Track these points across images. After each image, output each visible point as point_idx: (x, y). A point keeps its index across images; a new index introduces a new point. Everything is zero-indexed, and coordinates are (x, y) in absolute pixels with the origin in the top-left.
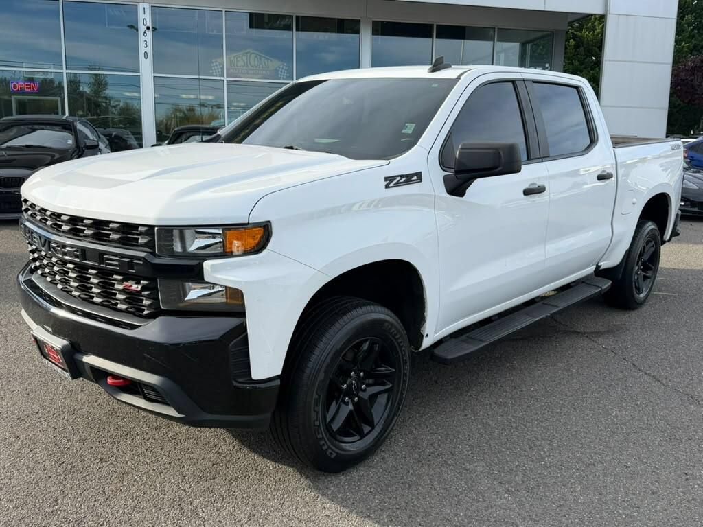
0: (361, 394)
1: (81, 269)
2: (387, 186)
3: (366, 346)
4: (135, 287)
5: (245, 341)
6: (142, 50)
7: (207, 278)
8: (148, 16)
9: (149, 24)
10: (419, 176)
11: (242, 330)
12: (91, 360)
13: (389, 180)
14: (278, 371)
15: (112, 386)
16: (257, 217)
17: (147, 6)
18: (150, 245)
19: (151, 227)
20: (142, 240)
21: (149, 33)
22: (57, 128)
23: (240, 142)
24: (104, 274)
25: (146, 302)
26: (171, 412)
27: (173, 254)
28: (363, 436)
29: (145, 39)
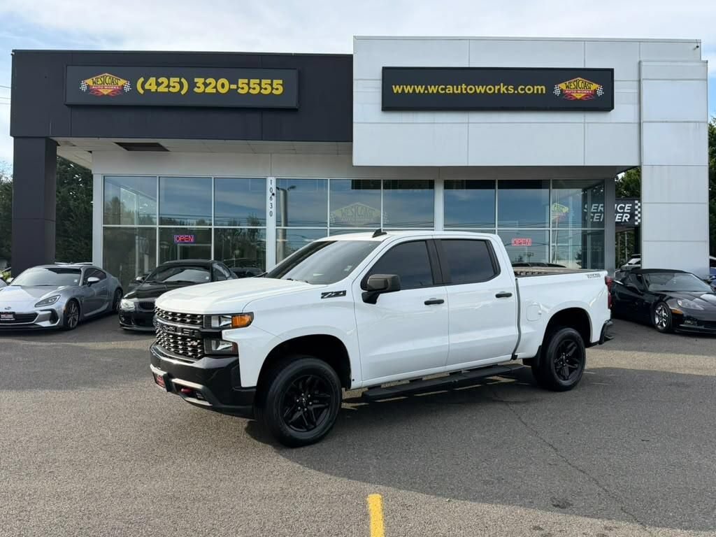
0: (308, 407)
1: (175, 337)
2: (322, 298)
3: (309, 379)
4: (195, 344)
5: (238, 368)
6: (268, 209)
7: (224, 338)
8: (274, 186)
9: (274, 192)
10: (344, 293)
11: (237, 363)
12: (177, 381)
13: (324, 295)
14: (255, 384)
15: (183, 392)
16: (247, 310)
17: (274, 180)
18: (201, 323)
19: (202, 315)
20: (199, 322)
21: (274, 198)
22: (201, 268)
23: (280, 278)
24: (184, 338)
25: (199, 351)
26: (207, 404)
27: (211, 328)
28: (308, 430)
29: (272, 202)
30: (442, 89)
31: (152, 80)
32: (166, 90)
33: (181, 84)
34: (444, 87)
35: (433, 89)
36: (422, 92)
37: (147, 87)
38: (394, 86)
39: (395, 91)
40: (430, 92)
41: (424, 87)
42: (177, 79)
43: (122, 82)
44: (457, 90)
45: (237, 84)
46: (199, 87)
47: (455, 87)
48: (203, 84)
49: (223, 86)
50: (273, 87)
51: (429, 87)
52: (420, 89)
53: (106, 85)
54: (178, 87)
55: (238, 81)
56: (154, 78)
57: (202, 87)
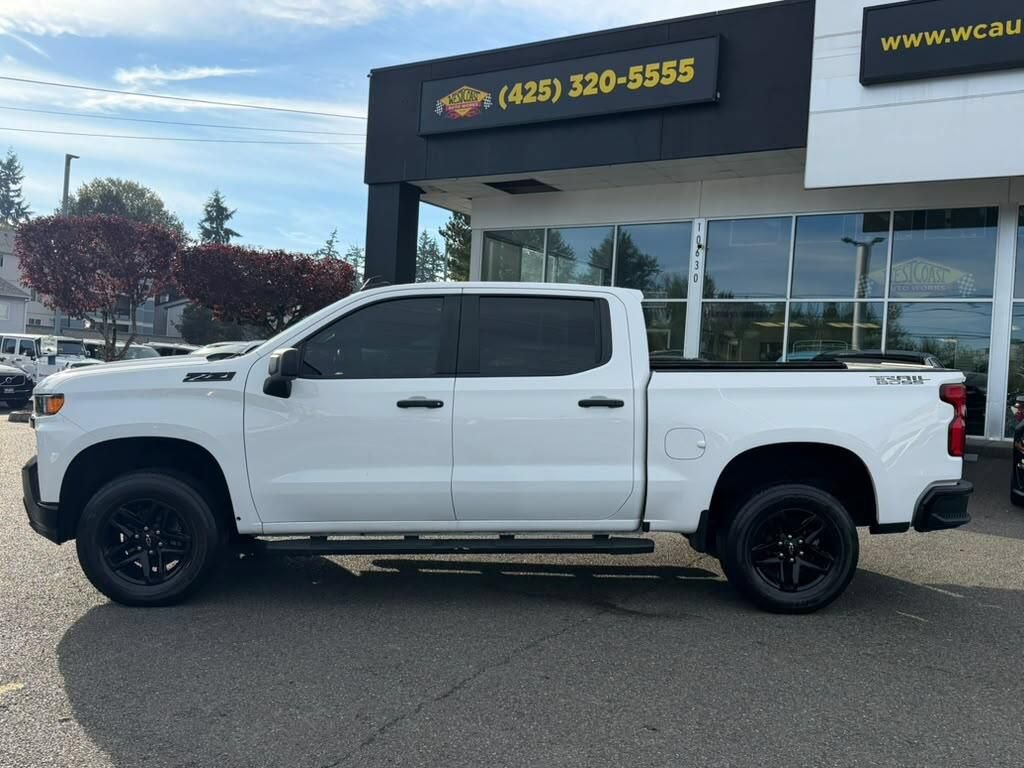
2: (186, 381)
3: (154, 506)
6: (692, 271)
8: (702, 233)
9: (703, 242)
10: (230, 376)
13: (191, 376)
21: (702, 252)
29: (697, 259)
30: (981, 32)
31: (518, 87)
32: (534, 99)
33: (553, 87)
34: (984, 26)
35: (961, 34)
36: (939, 41)
37: (511, 98)
38: (883, 40)
39: (886, 48)
40: (956, 39)
41: (943, 32)
42: (548, 82)
43: (482, 96)
44: (1013, 28)
45: (627, 75)
46: (575, 89)
47: (1009, 23)
48: (581, 83)
49: (608, 81)
50: (679, 71)
51: (953, 31)
52: (936, 37)
53: (463, 102)
54: (548, 91)
55: (628, 71)
56: (520, 85)
57: (580, 87)
